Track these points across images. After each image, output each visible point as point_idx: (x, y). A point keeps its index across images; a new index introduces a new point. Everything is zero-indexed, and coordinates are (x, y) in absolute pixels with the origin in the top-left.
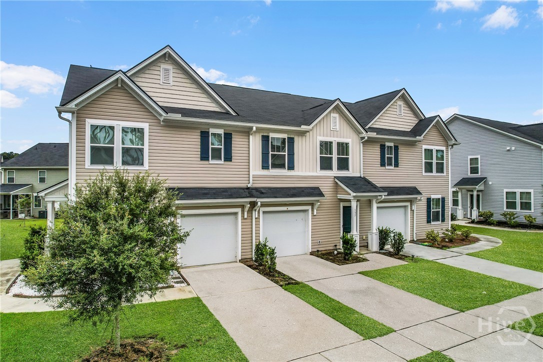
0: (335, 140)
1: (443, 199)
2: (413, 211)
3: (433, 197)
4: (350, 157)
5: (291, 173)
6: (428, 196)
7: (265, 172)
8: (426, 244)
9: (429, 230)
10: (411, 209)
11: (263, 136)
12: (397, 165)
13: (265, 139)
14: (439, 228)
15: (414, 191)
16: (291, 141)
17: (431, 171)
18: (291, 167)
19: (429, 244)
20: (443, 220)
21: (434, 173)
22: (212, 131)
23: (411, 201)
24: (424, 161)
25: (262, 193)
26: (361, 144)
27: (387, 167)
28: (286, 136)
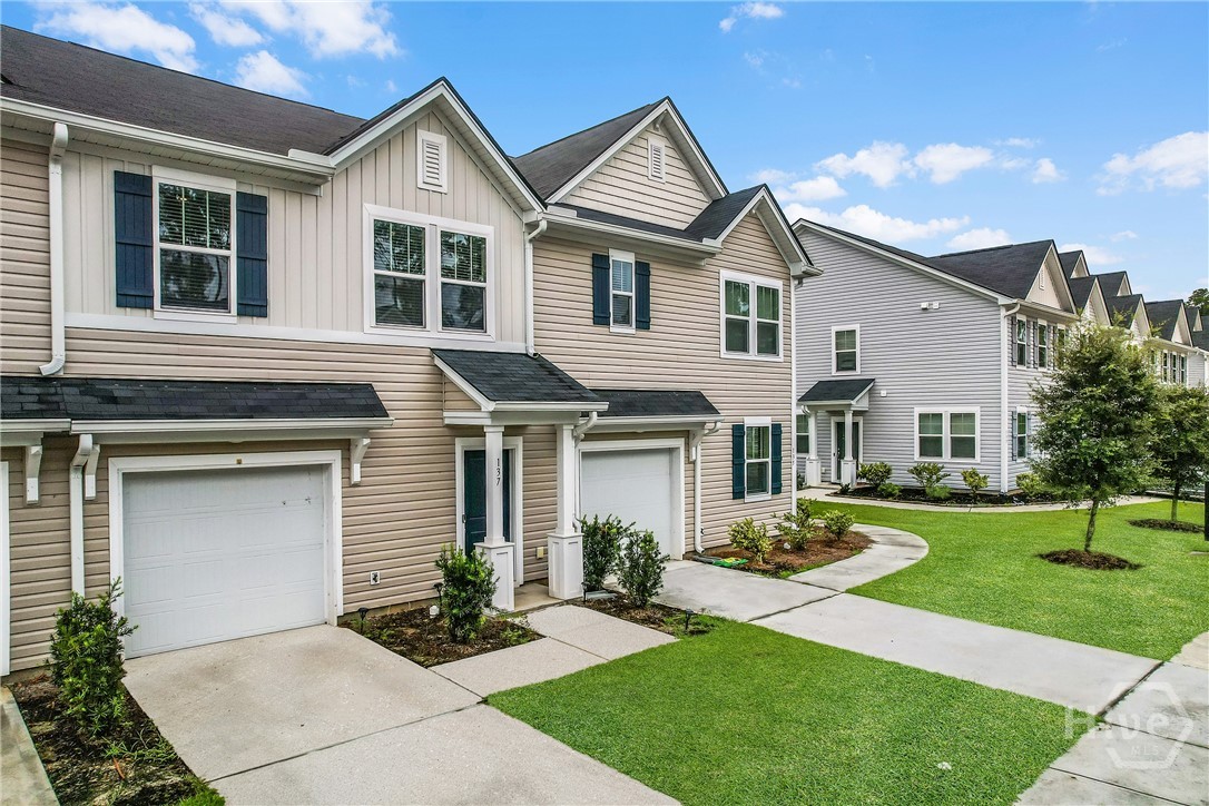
0: (434, 223)
1: (777, 428)
2: (694, 463)
3: (750, 422)
4: (490, 286)
5: (254, 328)
6: (737, 420)
7: (134, 320)
8: (731, 561)
9: (740, 520)
10: (688, 457)
11: (120, 177)
12: (644, 323)
13: (131, 191)
14: (768, 514)
15: (695, 402)
16: (254, 210)
17: (744, 348)
18: (254, 304)
19: (740, 561)
20: (777, 490)
21: (753, 354)
23: (687, 434)
24: (723, 315)
25: (114, 400)
26: (529, 247)
27: (615, 329)
28: (229, 187)
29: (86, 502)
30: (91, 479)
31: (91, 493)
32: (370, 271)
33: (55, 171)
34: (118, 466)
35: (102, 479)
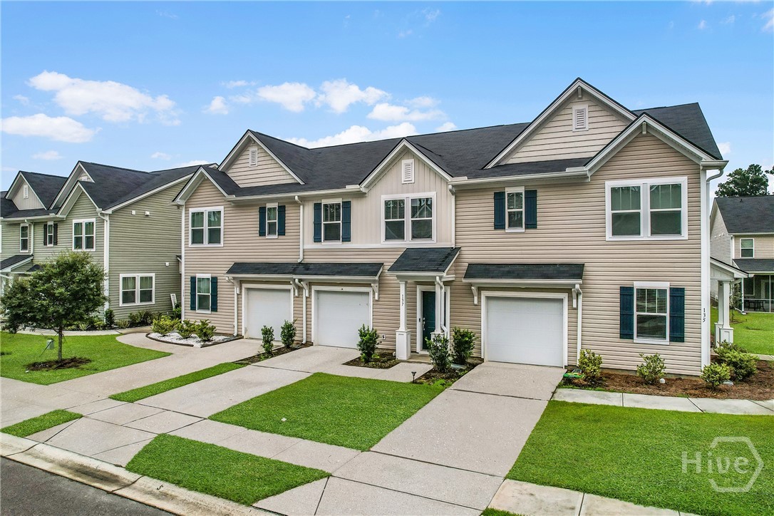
0: (408, 197)
1: (678, 291)
3: (640, 285)
4: (434, 219)
5: (347, 245)
6: (626, 283)
7: (317, 246)
10: (570, 305)
11: (314, 205)
13: (317, 207)
16: (347, 205)
17: (634, 233)
18: (347, 238)
20: (677, 339)
21: (645, 236)
22: (269, 206)
24: (609, 212)
26: (453, 198)
27: (508, 230)
28: (339, 201)
29: (307, 298)
30: (307, 291)
31: (307, 295)
32: (383, 220)
33: (301, 207)
34: (314, 288)
35: (310, 292)
